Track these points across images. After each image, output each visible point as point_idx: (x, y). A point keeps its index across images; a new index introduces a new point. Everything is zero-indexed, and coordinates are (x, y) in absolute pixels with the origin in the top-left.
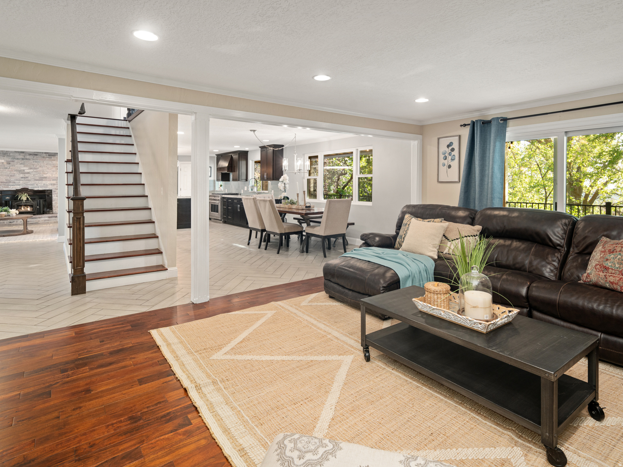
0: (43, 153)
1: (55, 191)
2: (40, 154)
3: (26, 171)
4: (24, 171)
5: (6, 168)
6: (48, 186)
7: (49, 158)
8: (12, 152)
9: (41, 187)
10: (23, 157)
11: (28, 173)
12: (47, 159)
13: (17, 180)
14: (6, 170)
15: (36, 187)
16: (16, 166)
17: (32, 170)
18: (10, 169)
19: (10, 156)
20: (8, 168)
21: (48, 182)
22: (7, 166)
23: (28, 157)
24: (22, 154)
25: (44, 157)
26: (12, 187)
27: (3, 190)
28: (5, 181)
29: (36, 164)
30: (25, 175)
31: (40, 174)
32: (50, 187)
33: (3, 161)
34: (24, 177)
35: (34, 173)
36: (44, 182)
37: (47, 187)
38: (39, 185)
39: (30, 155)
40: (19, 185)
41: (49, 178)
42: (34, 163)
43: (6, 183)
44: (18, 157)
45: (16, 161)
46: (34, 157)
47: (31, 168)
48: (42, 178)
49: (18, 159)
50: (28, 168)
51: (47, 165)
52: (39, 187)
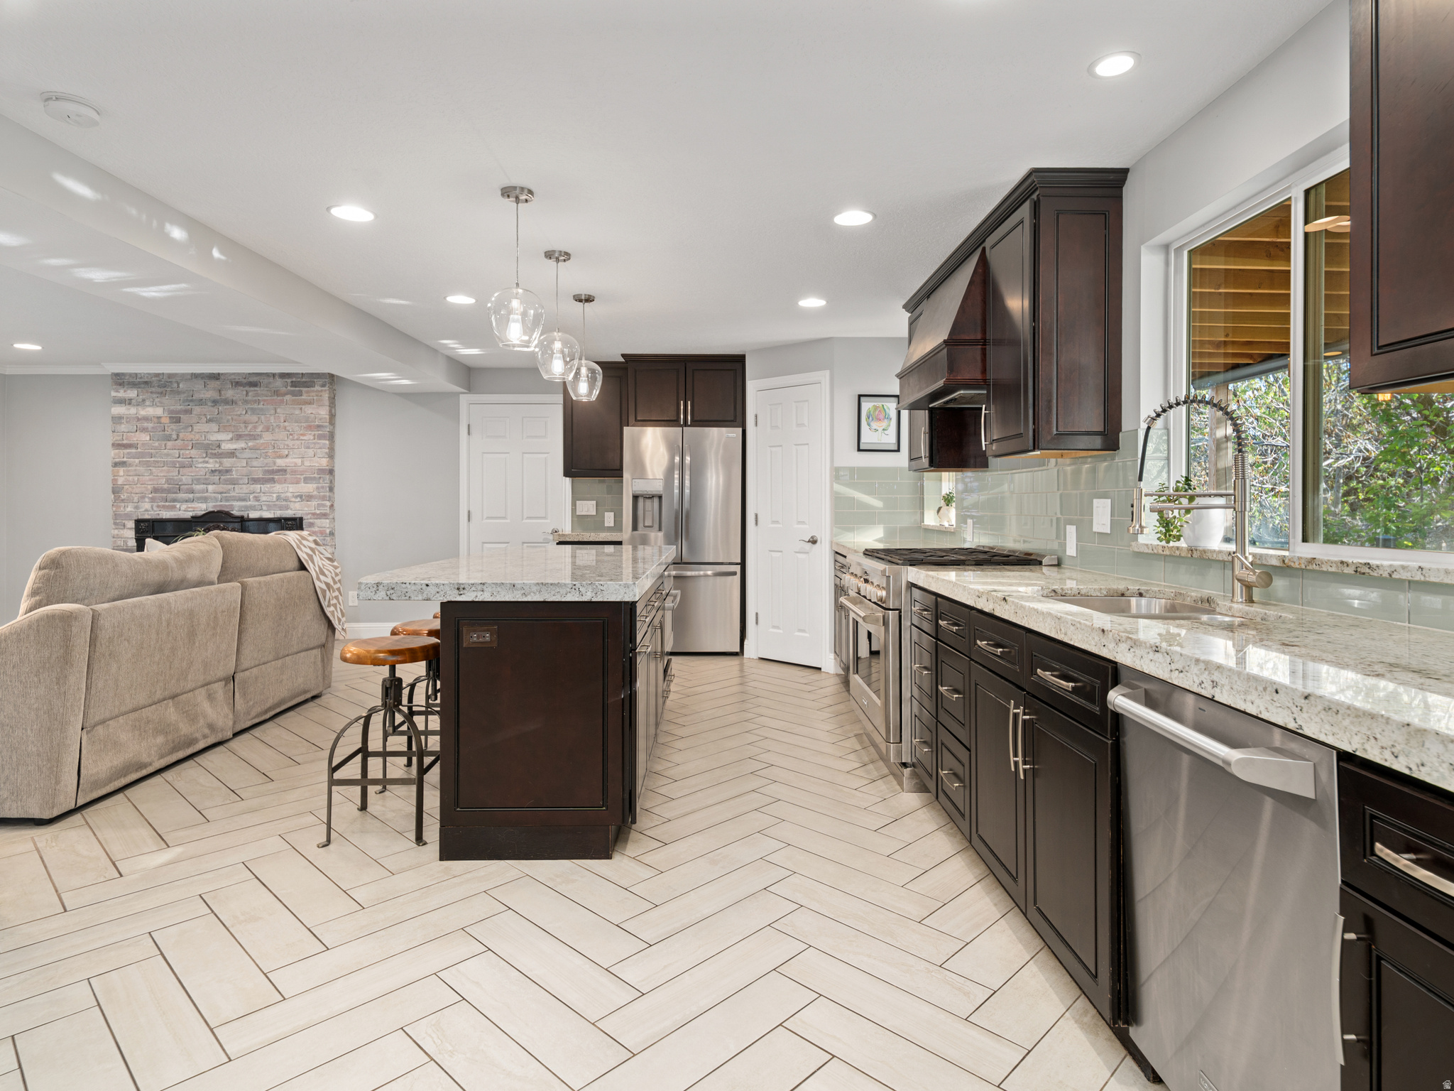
0: (274, 375)
1: (311, 525)
2: (266, 381)
3: (227, 446)
4: (219, 446)
5: (168, 438)
6: (292, 505)
7: (293, 394)
8: (184, 377)
9: (269, 508)
10: (216, 396)
11: (232, 454)
12: (288, 397)
13: (198, 481)
14: (170, 444)
15: (253, 508)
16: (197, 428)
17: (240, 445)
18: (179, 442)
19: (179, 393)
20: (174, 437)
21: (291, 489)
22: (171, 429)
23: (230, 393)
24: (216, 384)
25: (277, 393)
26: (184, 506)
27: (160, 517)
28: (166, 486)
29: (255, 418)
30: (220, 463)
31: (266, 456)
32: (297, 506)
33: (159, 411)
34: (220, 471)
35: (247, 454)
36: (278, 487)
37: (287, 508)
38: (264, 498)
39: (237, 384)
40: (205, 500)
41: (294, 472)
42: (247, 417)
43: (169, 491)
44: (202, 396)
45: (197, 410)
46: (247, 395)
47: (238, 437)
48: (273, 472)
49: (201, 402)
50: (230, 436)
51: (286, 424)
52: (264, 508)
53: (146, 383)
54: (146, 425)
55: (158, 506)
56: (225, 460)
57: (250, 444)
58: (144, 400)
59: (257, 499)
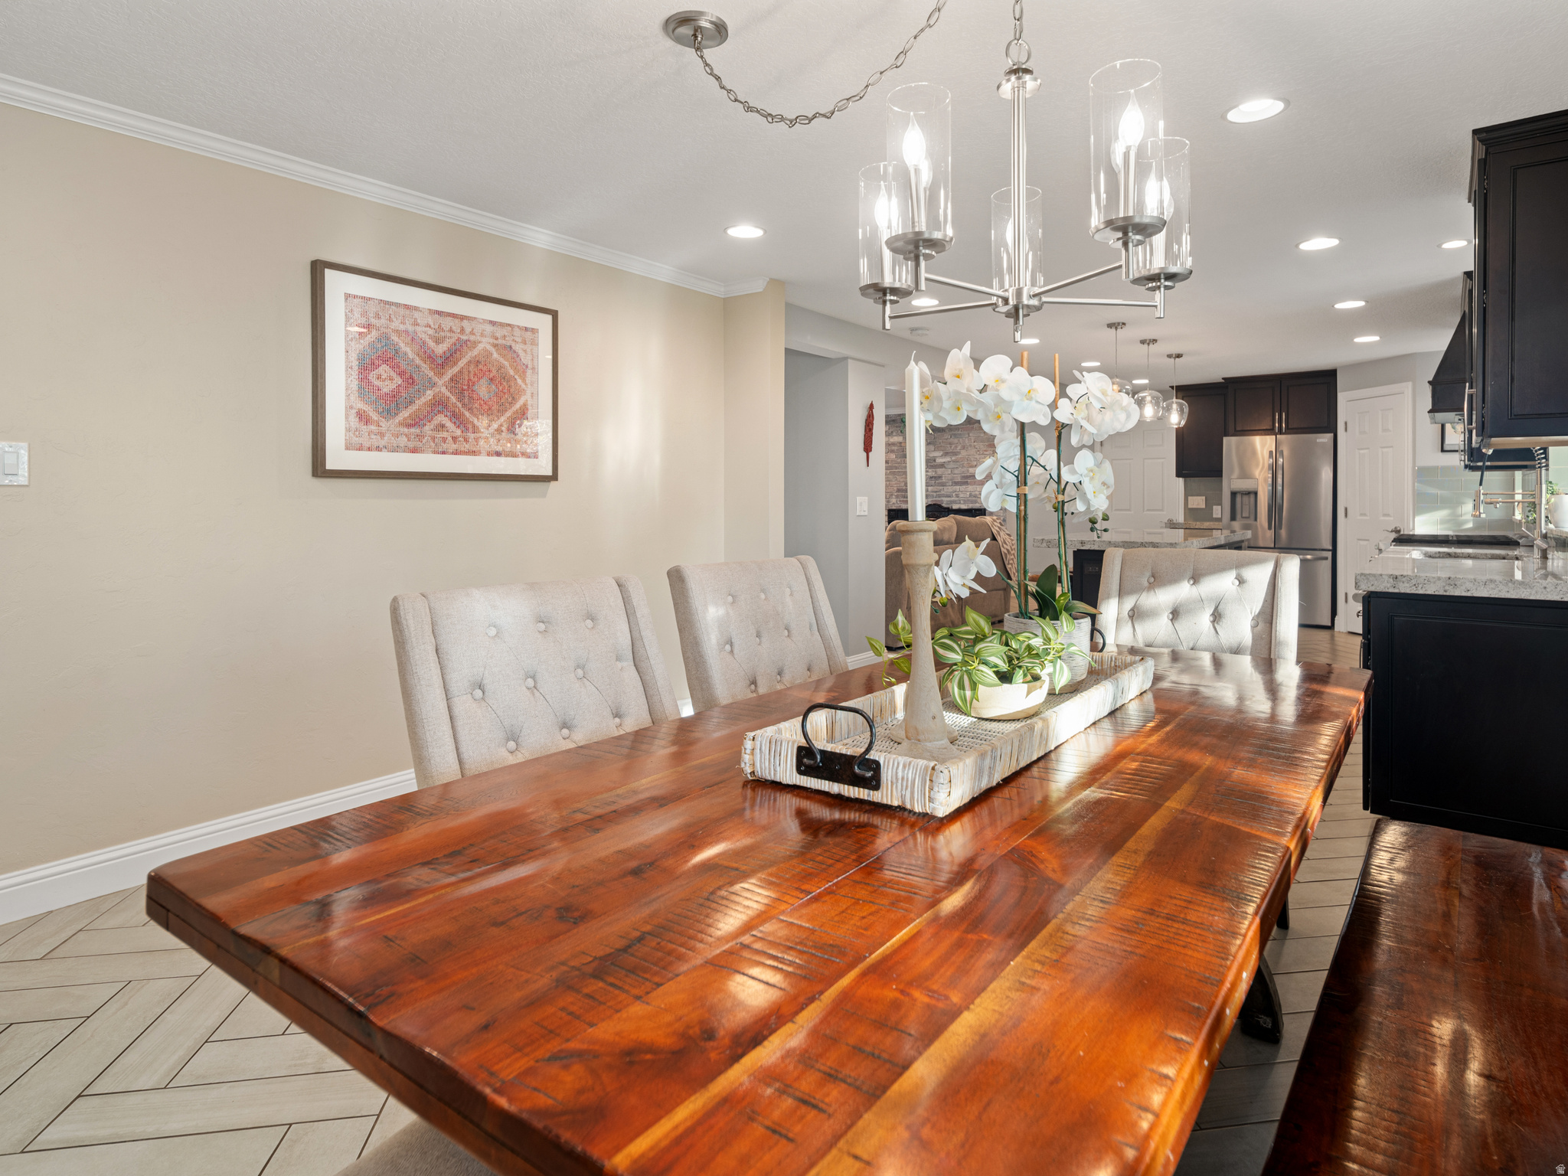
3: (939, 461)
4: (935, 461)
6: (979, 500)
9: (965, 502)
11: (942, 466)
15: (955, 502)
17: (947, 459)
29: (956, 441)
30: (936, 472)
31: (962, 467)
34: (935, 477)
35: (952, 465)
36: (970, 489)
37: (976, 502)
38: (961, 496)
42: (951, 440)
47: (946, 454)
48: (967, 477)
50: (941, 453)
51: (975, 444)
52: (962, 502)
53: (894, 420)
54: (893, 448)
55: (900, 501)
56: (938, 470)
57: (953, 458)
58: (892, 432)
59: (957, 496)
